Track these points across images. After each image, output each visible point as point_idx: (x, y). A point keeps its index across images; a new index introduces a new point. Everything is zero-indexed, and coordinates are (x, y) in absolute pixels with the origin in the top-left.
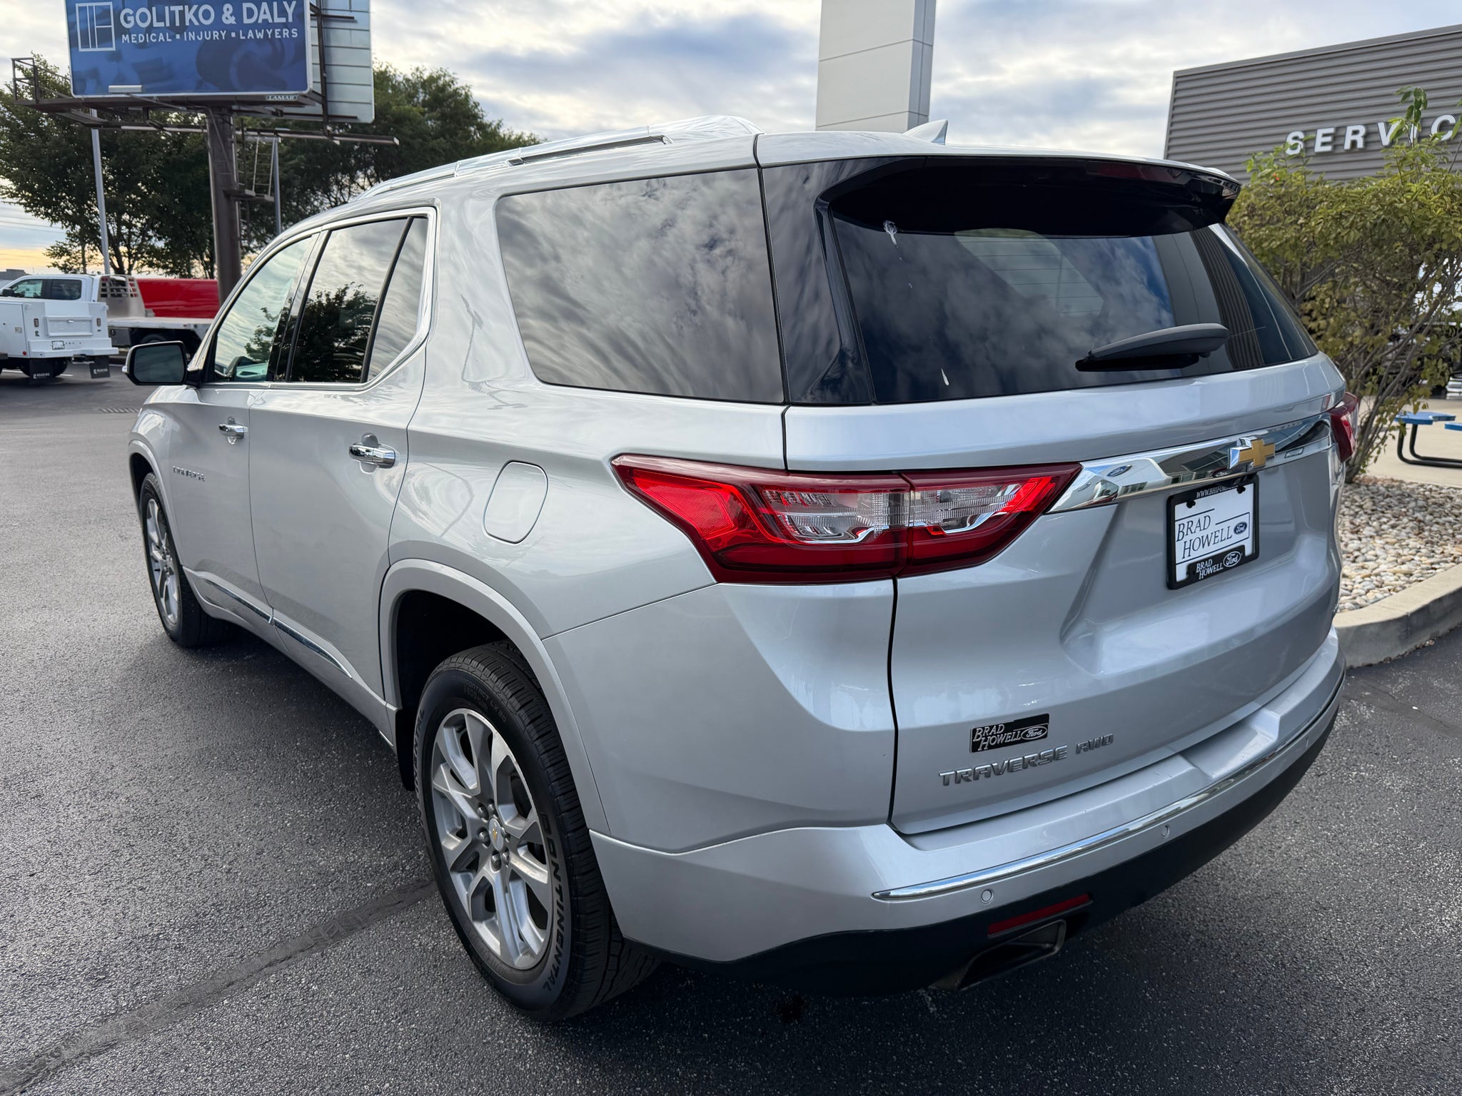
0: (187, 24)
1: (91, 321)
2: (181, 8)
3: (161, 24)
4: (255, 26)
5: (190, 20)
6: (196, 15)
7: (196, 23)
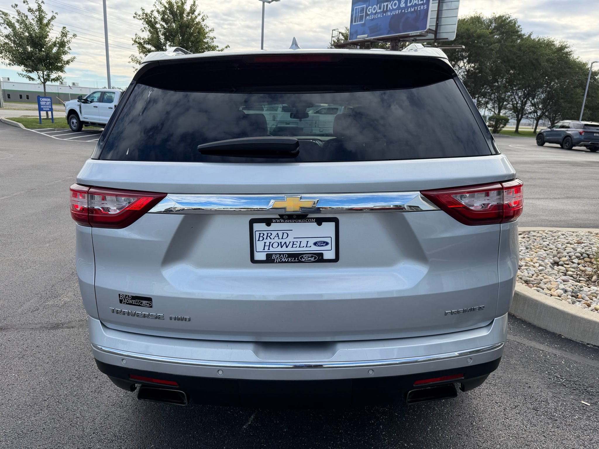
0: (388, 9)
2: (387, 3)
3: (380, 11)
4: (412, 6)
5: (390, 8)
6: (392, 5)
7: (391, 8)
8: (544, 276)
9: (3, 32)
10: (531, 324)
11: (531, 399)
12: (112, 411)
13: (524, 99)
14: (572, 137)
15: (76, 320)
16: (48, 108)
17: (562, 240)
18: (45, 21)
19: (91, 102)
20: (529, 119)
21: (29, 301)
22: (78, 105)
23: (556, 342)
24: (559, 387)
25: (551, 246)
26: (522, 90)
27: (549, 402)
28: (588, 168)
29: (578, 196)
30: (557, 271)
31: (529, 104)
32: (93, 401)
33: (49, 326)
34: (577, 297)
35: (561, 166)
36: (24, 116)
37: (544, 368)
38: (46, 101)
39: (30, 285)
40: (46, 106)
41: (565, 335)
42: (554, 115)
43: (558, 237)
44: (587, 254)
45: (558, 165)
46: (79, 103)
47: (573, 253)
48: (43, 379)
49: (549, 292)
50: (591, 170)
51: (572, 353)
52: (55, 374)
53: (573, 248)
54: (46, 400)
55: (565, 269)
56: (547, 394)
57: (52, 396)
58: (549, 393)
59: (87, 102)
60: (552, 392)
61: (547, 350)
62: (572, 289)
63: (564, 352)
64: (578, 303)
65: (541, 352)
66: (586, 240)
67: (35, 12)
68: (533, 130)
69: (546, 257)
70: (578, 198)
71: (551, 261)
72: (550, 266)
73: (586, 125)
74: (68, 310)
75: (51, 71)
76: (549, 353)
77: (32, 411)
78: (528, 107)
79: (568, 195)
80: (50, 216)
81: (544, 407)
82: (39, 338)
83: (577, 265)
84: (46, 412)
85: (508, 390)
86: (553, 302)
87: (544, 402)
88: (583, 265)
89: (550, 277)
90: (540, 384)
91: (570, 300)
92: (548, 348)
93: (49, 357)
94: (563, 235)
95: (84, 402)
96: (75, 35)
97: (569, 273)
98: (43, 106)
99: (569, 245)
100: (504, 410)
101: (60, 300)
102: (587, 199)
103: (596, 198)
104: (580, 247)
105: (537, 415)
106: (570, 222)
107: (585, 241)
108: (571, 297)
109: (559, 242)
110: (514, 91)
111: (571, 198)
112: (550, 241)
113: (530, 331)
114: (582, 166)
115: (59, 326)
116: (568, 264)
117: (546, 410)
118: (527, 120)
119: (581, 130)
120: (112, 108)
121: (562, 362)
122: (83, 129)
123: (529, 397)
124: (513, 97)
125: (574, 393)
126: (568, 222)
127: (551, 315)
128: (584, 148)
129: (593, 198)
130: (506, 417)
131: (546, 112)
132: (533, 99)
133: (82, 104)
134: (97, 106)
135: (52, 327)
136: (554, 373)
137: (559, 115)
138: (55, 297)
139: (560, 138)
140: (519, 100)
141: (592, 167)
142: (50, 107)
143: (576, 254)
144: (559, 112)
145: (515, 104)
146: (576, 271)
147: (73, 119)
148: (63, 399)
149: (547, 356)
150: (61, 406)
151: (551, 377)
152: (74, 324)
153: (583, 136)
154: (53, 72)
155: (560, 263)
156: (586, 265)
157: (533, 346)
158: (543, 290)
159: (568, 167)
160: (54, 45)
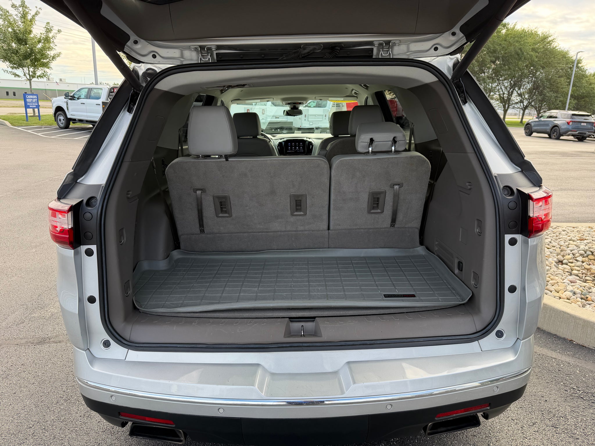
1: (323, 115)
8: (550, 276)
10: (540, 328)
11: (548, 414)
12: (102, 439)
13: (510, 89)
14: (560, 127)
15: (64, 334)
16: (34, 105)
17: (564, 237)
18: (29, 17)
19: (78, 99)
20: (515, 109)
21: (14, 313)
22: (65, 102)
23: (568, 349)
24: (576, 400)
25: (554, 244)
26: (508, 80)
27: (568, 417)
28: (578, 159)
29: (572, 188)
30: (562, 270)
31: (515, 94)
32: (82, 428)
33: (35, 341)
34: (586, 299)
35: (550, 156)
36: (11, 113)
37: (558, 378)
38: (32, 99)
39: (15, 295)
40: (33, 103)
41: (576, 341)
42: (540, 105)
43: (559, 234)
44: (591, 252)
45: (548, 156)
46: (66, 100)
47: (576, 250)
48: (28, 403)
49: (557, 294)
50: (581, 160)
51: (586, 360)
52: (41, 396)
53: (576, 245)
54: (31, 427)
55: (570, 267)
56: (565, 408)
57: (38, 422)
58: (567, 407)
59: (74, 98)
60: (569, 406)
61: (559, 358)
62: (581, 291)
63: (578, 360)
64: (589, 306)
65: (554, 360)
66: (588, 236)
67: (19, 8)
68: (520, 120)
69: (549, 255)
70: (572, 190)
71: (555, 259)
72: (555, 265)
73: (573, 115)
74: (55, 323)
75: (37, 67)
76: (562, 362)
77: (16, 441)
78: (514, 97)
79: (562, 187)
80: (37, 218)
81: (564, 423)
82: (24, 354)
83: (581, 263)
84: (31, 441)
85: (523, 405)
86: (563, 306)
87: (563, 417)
88: (588, 263)
89: (557, 278)
90: (557, 397)
91: (579, 303)
92: (560, 356)
93: (35, 377)
94: (564, 231)
95: (72, 429)
96: (59, 31)
97: (575, 272)
98: (30, 103)
99: (571, 242)
100: (522, 428)
101: (46, 311)
102: (581, 191)
103: (590, 190)
104: (583, 244)
105: (557, 433)
106: (568, 216)
107: (587, 238)
108: (580, 300)
109: (561, 239)
110: (500, 82)
111: (565, 190)
112: (552, 238)
113: (540, 337)
114: (572, 156)
115: (45, 340)
116: (572, 263)
117: (566, 428)
118: (513, 110)
119: (569, 120)
120: (99, 105)
121: (577, 371)
122: (70, 126)
123: (547, 413)
124: (500, 88)
125: (593, 406)
126: (565, 216)
127: (561, 319)
128: (571, 138)
129: (587, 190)
130: (524, 435)
131: (532, 101)
132: (519, 89)
133: (70, 101)
134: (84, 103)
135: (38, 342)
136: (570, 384)
137: (545, 104)
138: (41, 308)
139: (548, 128)
140: (506, 90)
141: (581, 157)
142: (37, 104)
143: (580, 252)
144: (545, 102)
145: (501, 94)
146: (581, 269)
147: (61, 116)
148: (50, 425)
149: (560, 365)
150: (47, 434)
151: (567, 388)
152: (61, 338)
153: (571, 125)
154: (38, 69)
155: (564, 262)
156: (590, 263)
157: (545, 354)
158: (551, 292)
159: (558, 157)
160: (39, 42)
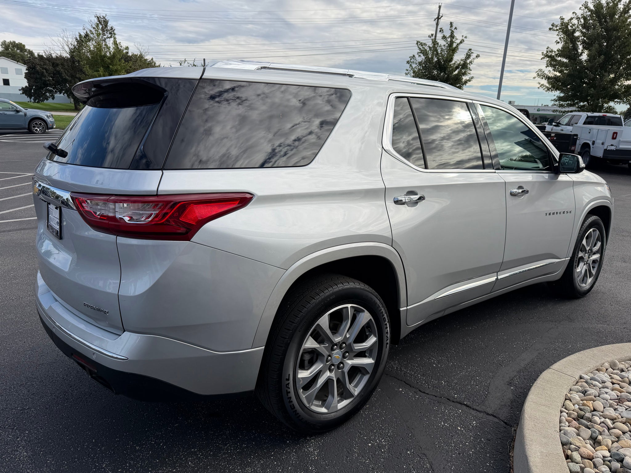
9: (417, 59)
18: (455, 45)
67: (448, 39)
96: (478, 56)
160: (457, 68)
